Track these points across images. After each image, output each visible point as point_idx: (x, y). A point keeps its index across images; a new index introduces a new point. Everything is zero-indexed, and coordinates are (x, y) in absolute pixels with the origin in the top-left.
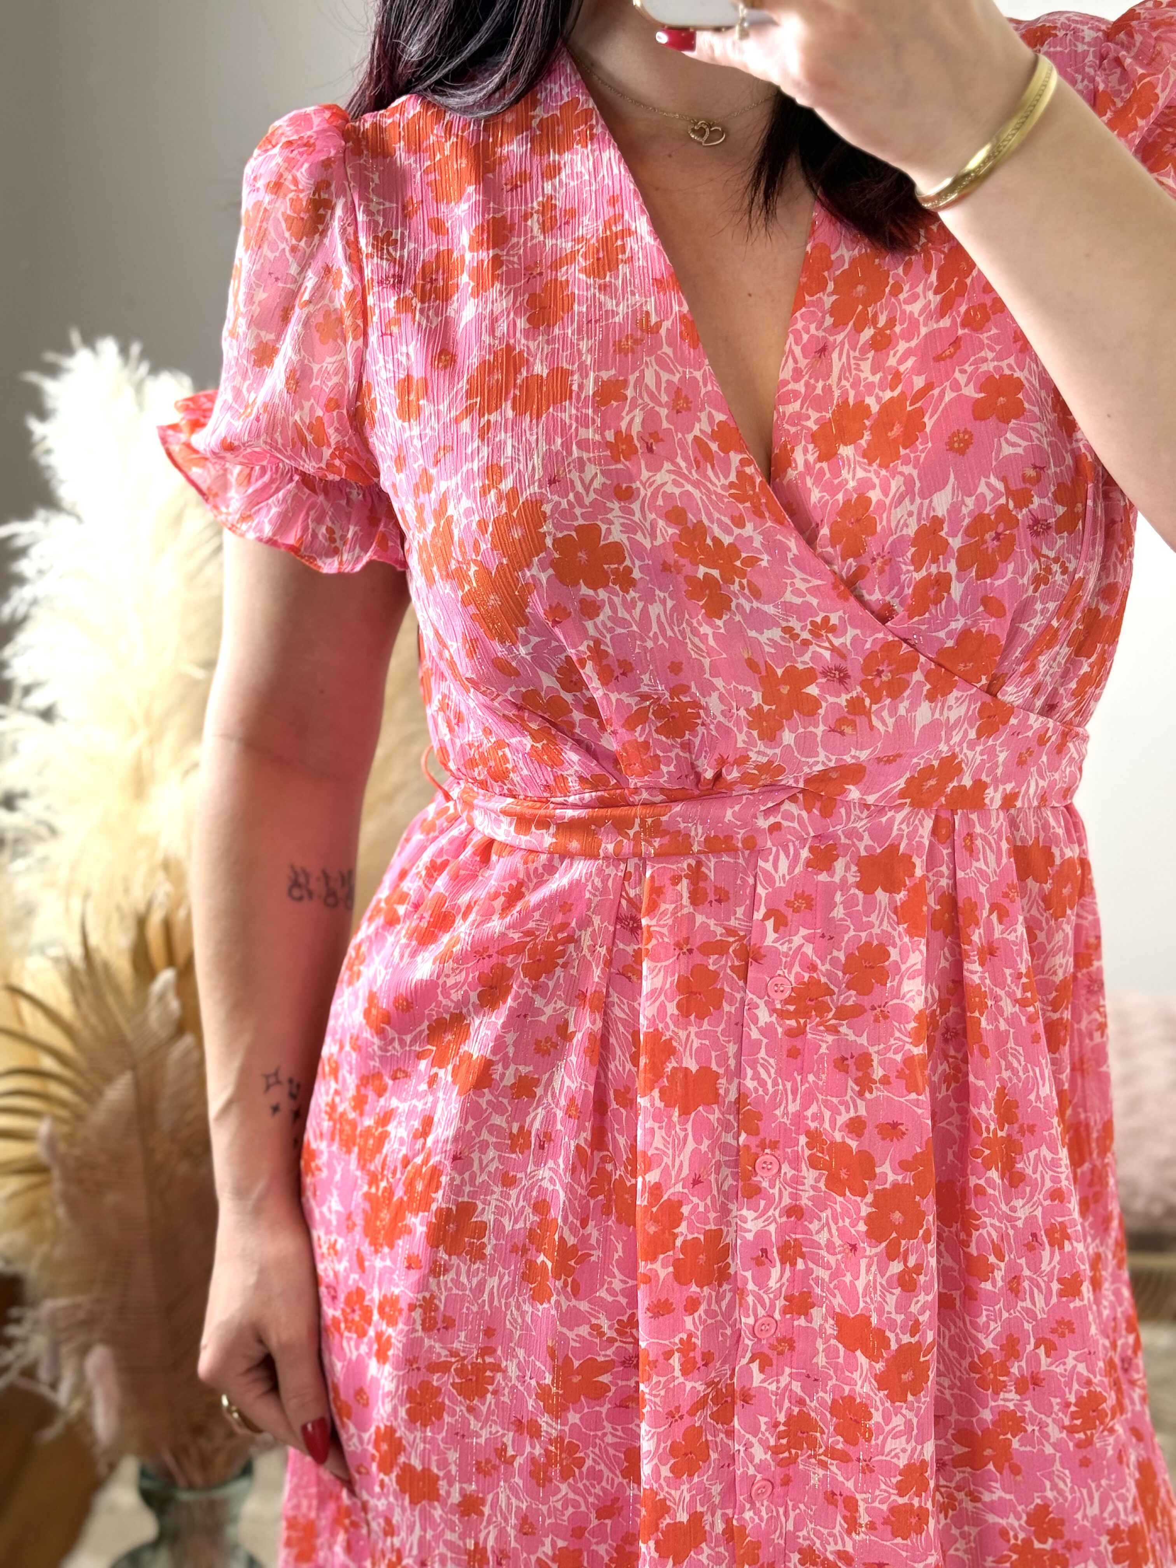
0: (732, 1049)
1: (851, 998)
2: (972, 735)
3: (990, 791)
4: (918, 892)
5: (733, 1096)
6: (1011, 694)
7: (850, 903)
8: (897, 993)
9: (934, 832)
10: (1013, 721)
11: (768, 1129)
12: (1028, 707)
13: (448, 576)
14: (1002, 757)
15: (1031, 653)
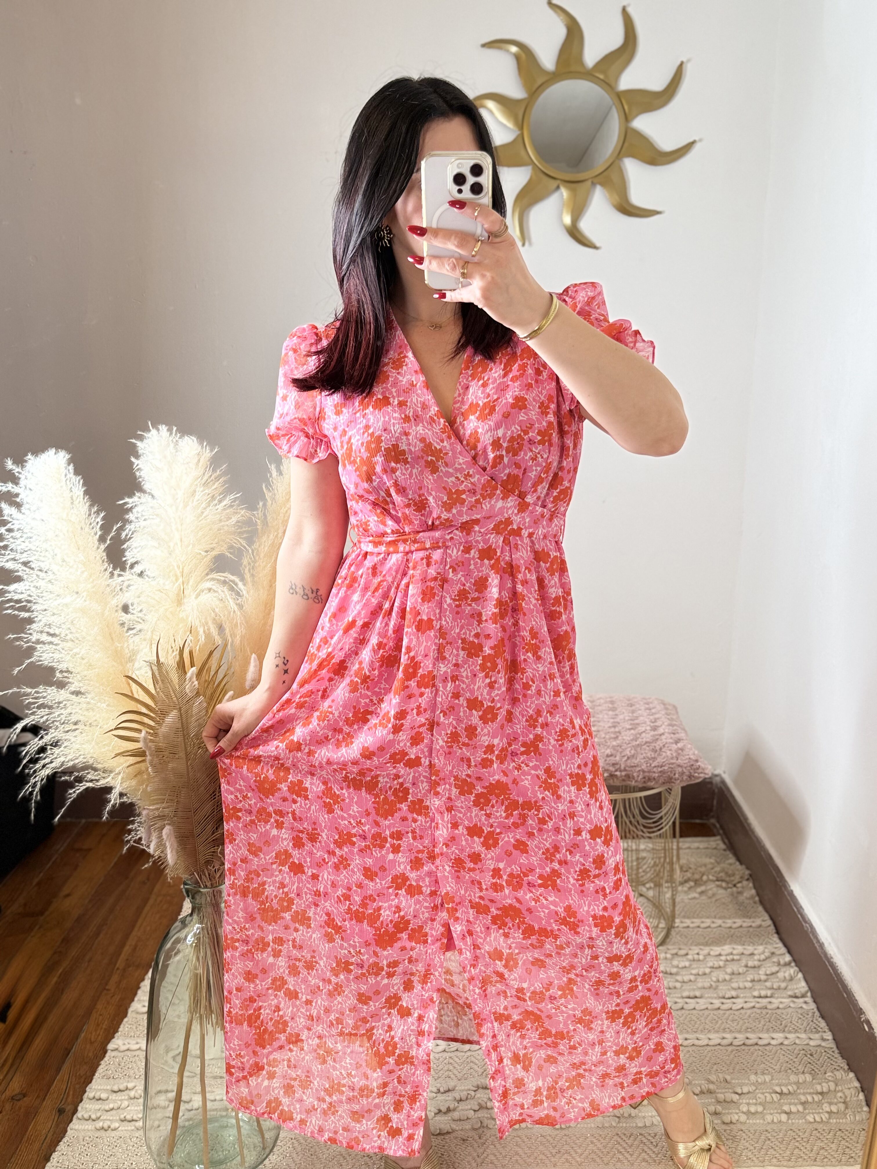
0: (438, 611)
1: (476, 595)
2: (516, 511)
3: (523, 531)
4: (498, 560)
5: (438, 627)
6: (529, 499)
7: (475, 564)
8: (490, 593)
9: (503, 542)
10: (530, 508)
11: (449, 638)
12: (535, 504)
13: (350, 463)
14: (527, 520)
15: (535, 485)
